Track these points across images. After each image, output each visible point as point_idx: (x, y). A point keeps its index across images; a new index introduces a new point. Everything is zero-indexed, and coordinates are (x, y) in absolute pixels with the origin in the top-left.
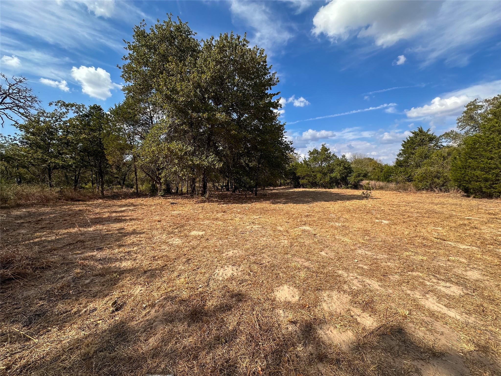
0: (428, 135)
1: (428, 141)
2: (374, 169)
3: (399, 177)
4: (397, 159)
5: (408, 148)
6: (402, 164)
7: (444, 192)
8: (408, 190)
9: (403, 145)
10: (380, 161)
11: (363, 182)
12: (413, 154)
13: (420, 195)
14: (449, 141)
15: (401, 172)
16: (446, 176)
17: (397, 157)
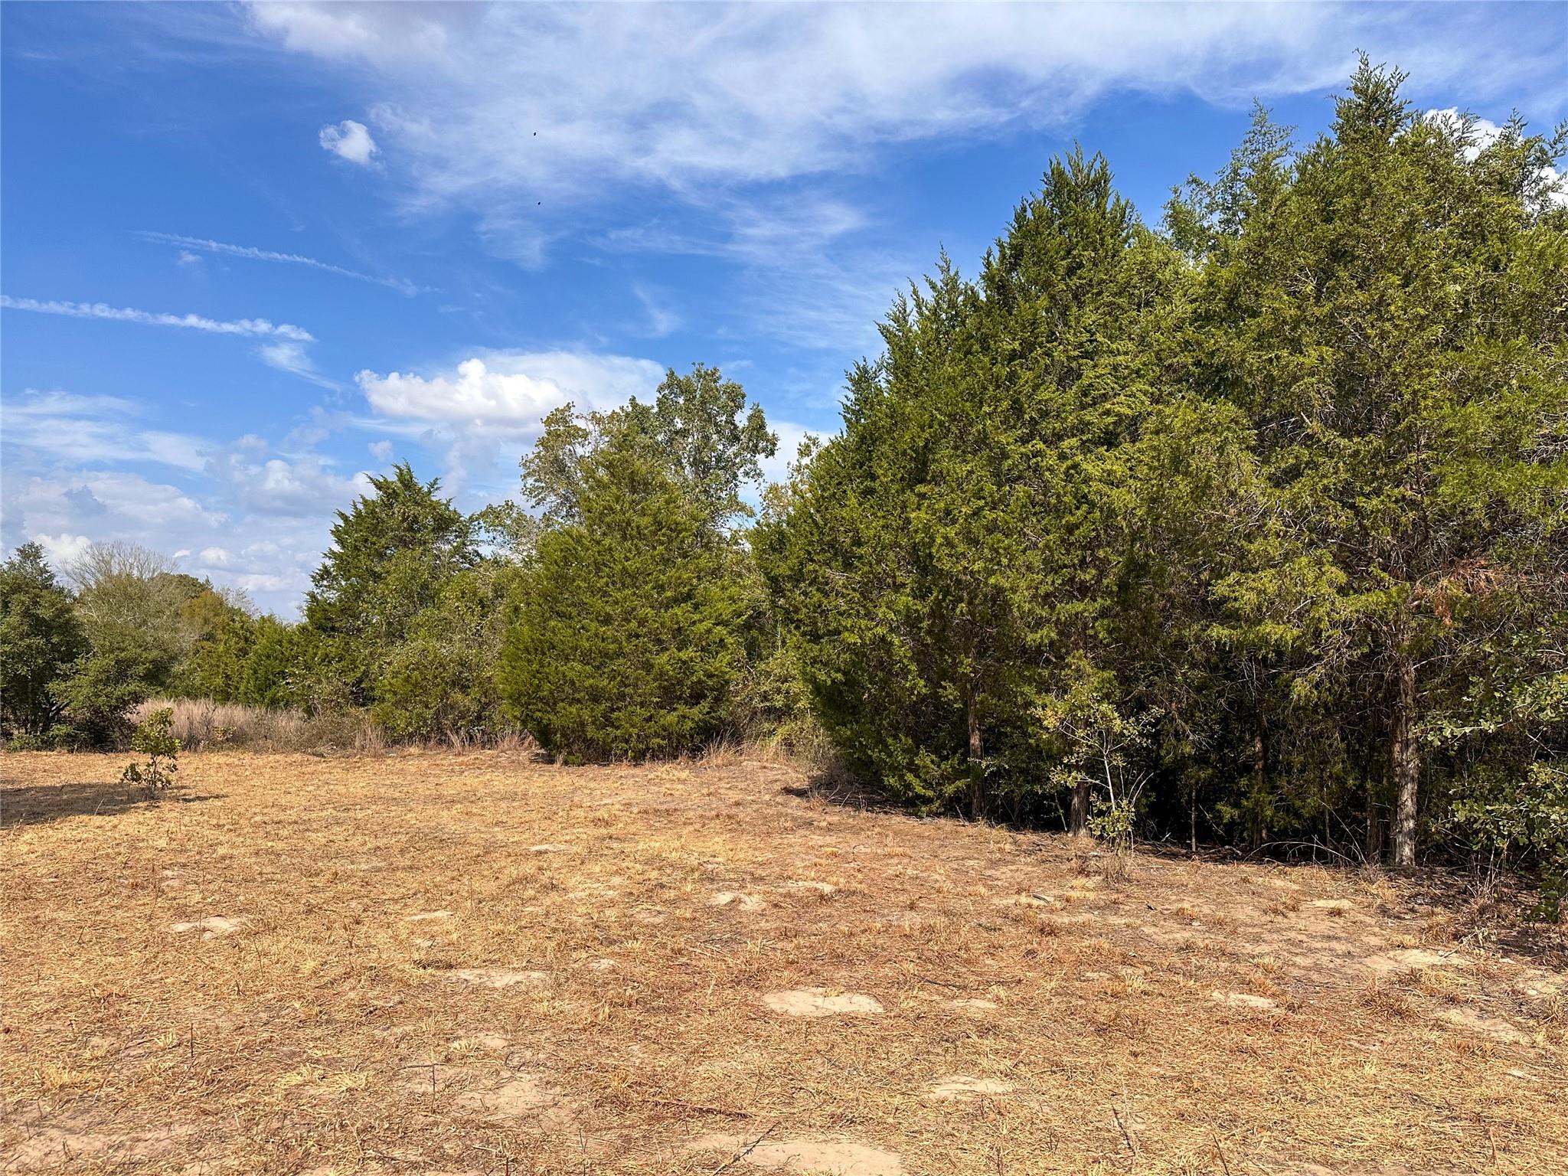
0: (434, 506)
1: (433, 530)
2: (210, 637)
3: (320, 682)
4: (313, 596)
5: (356, 548)
6: (330, 619)
7: (483, 747)
8: (352, 743)
9: (336, 532)
10: (241, 595)
11: (140, 707)
12: (377, 577)
13: (398, 766)
14: (499, 539)
15: (327, 659)
16: (489, 678)
17: (310, 586)
